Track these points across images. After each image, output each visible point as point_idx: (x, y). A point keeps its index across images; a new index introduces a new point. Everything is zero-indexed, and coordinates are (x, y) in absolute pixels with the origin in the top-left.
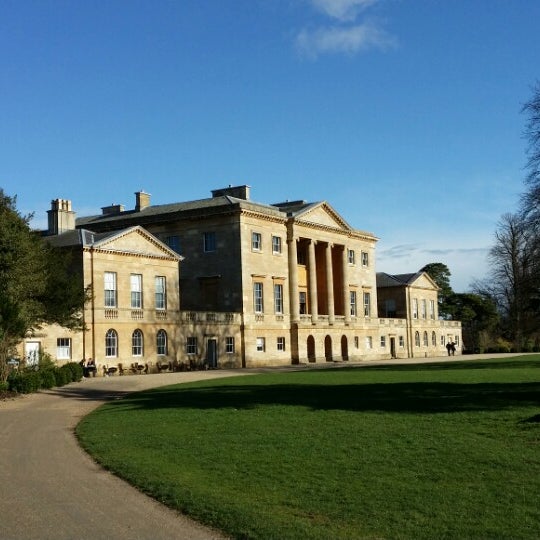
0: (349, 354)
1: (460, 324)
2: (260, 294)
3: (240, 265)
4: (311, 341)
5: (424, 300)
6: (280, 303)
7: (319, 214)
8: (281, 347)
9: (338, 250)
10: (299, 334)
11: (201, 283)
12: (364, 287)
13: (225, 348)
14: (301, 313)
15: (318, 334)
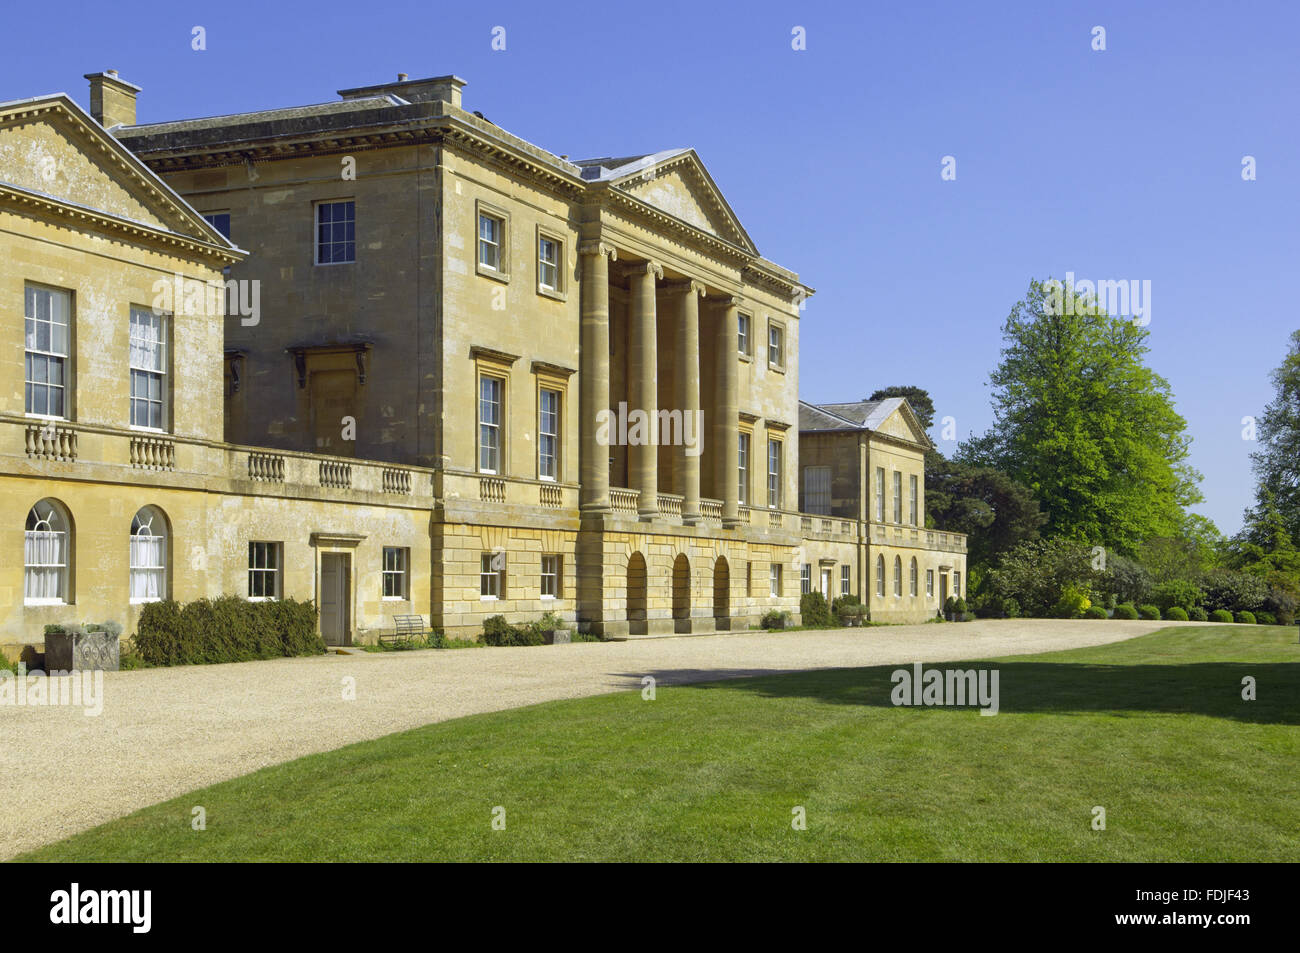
0: (733, 611)
1: (964, 542)
2: (498, 412)
3: (438, 312)
4: (637, 571)
5: (898, 474)
6: (552, 445)
7: (670, 187)
8: (551, 586)
9: (716, 305)
10: (607, 547)
11: (301, 366)
12: (770, 425)
13: (378, 582)
14: (612, 484)
15: (655, 549)
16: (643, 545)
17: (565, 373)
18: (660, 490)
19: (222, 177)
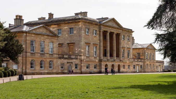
2: (88, 49)
3: (81, 39)
8: (96, 68)
9: (118, 35)
10: (102, 63)
11: (68, 45)
12: (128, 48)
13: (74, 67)
14: (103, 56)
15: (109, 63)
16: (107, 63)
17: (97, 44)
18: (110, 57)
19: (61, 25)
